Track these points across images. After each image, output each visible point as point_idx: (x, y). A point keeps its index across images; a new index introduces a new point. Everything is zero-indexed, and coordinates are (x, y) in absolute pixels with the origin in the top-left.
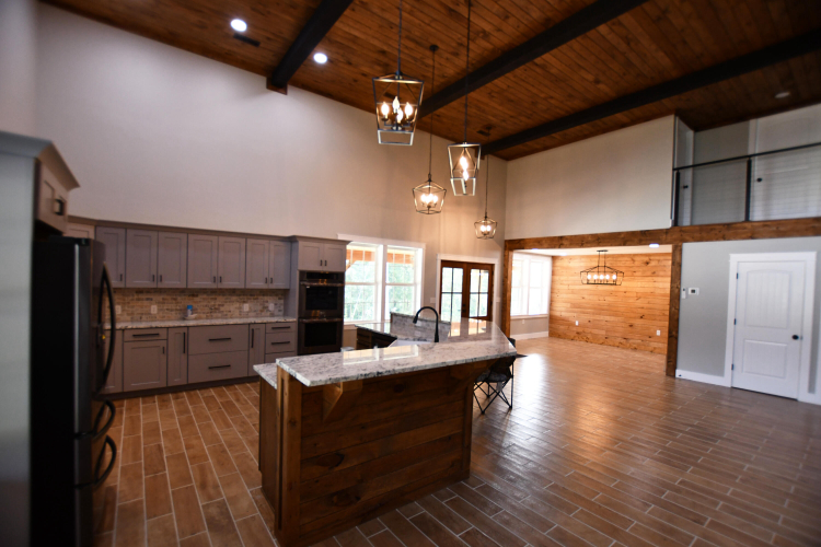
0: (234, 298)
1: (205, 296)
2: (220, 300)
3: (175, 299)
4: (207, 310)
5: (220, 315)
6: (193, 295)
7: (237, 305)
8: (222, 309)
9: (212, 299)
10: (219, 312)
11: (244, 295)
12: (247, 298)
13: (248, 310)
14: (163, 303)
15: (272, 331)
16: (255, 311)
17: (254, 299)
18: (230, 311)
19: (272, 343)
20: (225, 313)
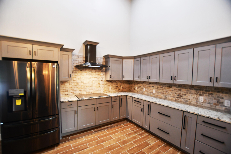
0: (193, 91)
1: (175, 88)
2: (183, 91)
3: (162, 88)
4: (176, 96)
5: (183, 100)
6: (169, 87)
7: (195, 96)
8: (184, 97)
9: (179, 90)
10: (182, 98)
11: (200, 90)
12: (203, 93)
13: (203, 101)
14: (157, 89)
15: (203, 124)
16: (209, 103)
17: (208, 94)
18: (189, 99)
19: (202, 134)
20: (186, 100)
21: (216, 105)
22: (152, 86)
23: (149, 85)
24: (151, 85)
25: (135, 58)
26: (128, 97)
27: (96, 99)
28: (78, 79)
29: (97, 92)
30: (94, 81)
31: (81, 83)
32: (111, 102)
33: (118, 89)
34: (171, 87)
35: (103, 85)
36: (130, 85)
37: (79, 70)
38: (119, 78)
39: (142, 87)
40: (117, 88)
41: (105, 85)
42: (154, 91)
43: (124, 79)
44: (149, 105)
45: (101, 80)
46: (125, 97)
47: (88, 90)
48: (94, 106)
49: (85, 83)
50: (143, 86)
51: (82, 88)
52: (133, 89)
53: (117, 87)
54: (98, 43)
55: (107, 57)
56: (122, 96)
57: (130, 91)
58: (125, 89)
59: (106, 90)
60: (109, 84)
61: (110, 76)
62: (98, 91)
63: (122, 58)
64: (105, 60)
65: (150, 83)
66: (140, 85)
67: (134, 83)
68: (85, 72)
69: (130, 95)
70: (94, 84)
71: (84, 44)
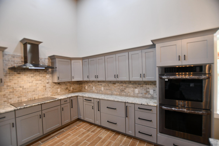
0: (130, 85)
1: (118, 84)
2: (124, 86)
3: (108, 85)
4: (119, 91)
5: (125, 94)
7: (132, 89)
9: (121, 85)
10: (124, 92)
11: (135, 84)
12: (137, 86)
13: (137, 93)
14: (105, 86)
15: (139, 110)
16: (142, 93)
17: (141, 86)
18: (129, 92)
19: (139, 118)
20: (127, 93)
21: (145, 94)
22: (101, 85)
23: (98, 84)
24: (100, 83)
25: (83, 59)
26: (78, 97)
27: (41, 104)
28: (15, 84)
29: (43, 97)
30: (37, 85)
31: (19, 88)
32: (61, 105)
33: (68, 91)
34: (115, 84)
35: (50, 88)
36: (81, 85)
37: (16, 73)
38: (69, 80)
39: (91, 86)
40: (66, 90)
41: (53, 87)
42: (102, 89)
43: (73, 80)
44: (98, 102)
45: (47, 83)
46: (76, 98)
47: (30, 96)
48: (40, 113)
49: (25, 87)
50: (93, 85)
51: (21, 95)
52: (83, 88)
53: (67, 88)
54: (41, 42)
55: (53, 58)
56: (72, 97)
57: (80, 91)
58: (76, 89)
59: (54, 93)
60: (57, 86)
61: (57, 78)
62: (44, 95)
63: (71, 59)
64: (50, 60)
65: (99, 82)
66: (90, 84)
67: (84, 83)
68: (25, 75)
69: (80, 95)
70: (38, 87)
71: (21, 41)
